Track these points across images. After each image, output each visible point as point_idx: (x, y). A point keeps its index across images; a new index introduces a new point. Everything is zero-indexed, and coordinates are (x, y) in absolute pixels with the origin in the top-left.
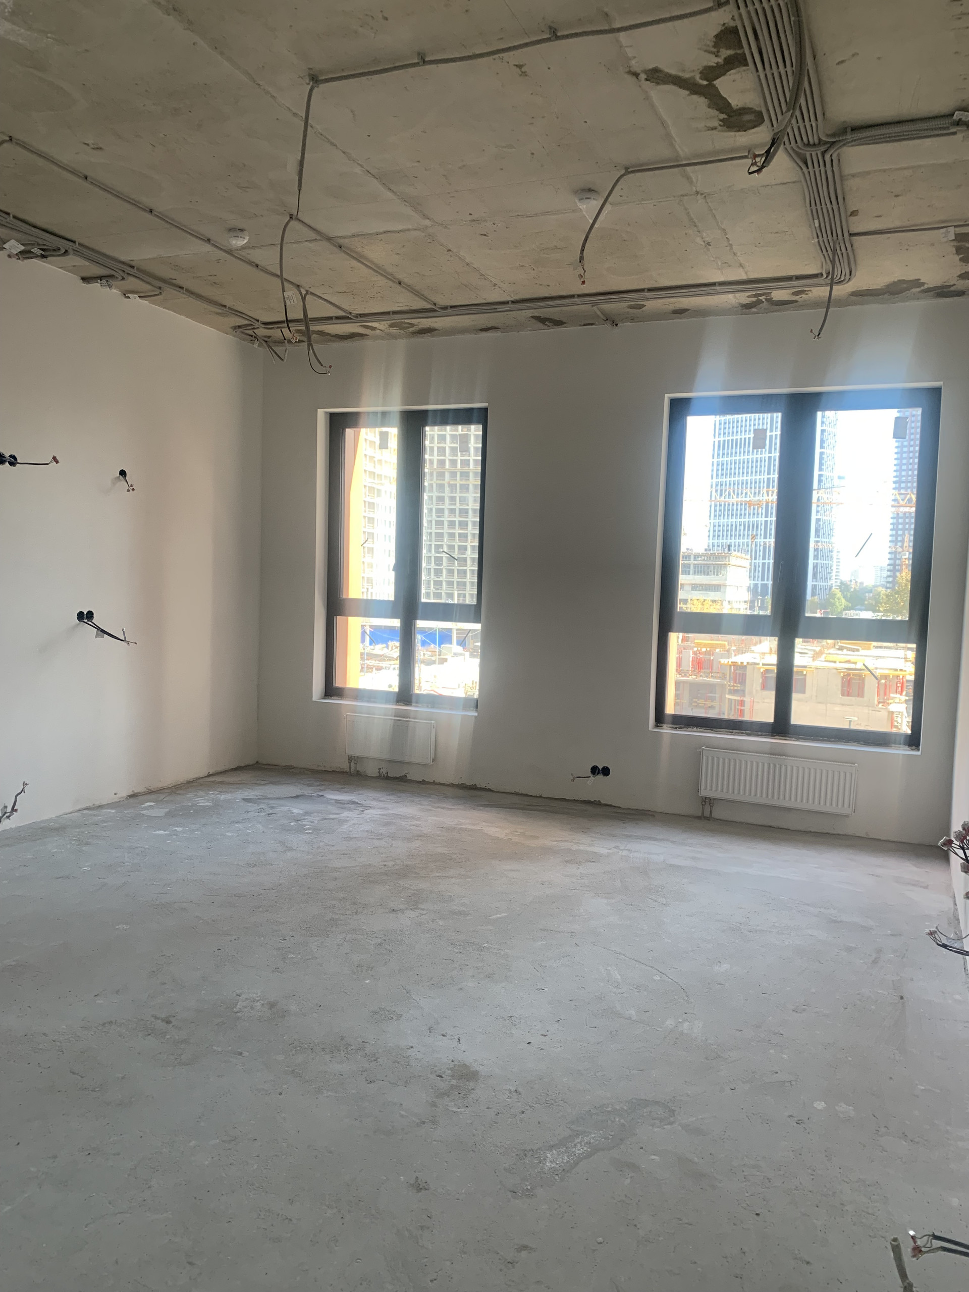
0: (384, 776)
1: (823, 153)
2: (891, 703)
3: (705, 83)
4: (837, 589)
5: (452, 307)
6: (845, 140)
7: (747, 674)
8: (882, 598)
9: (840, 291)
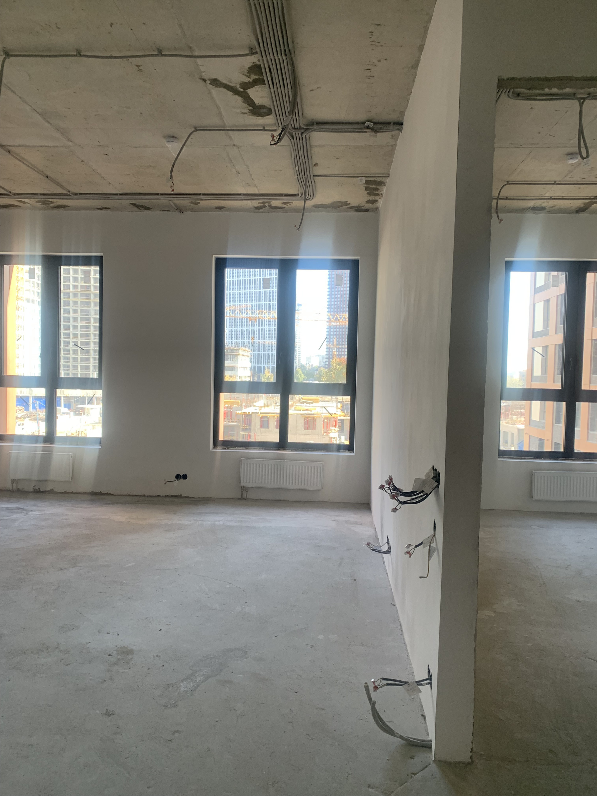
0: (37, 491)
1: (302, 133)
2: (330, 433)
3: (242, 90)
4: (299, 369)
5: (80, 194)
6: (312, 128)
7: (252, 419)
8: (323, 373)
9: (309, 204)
